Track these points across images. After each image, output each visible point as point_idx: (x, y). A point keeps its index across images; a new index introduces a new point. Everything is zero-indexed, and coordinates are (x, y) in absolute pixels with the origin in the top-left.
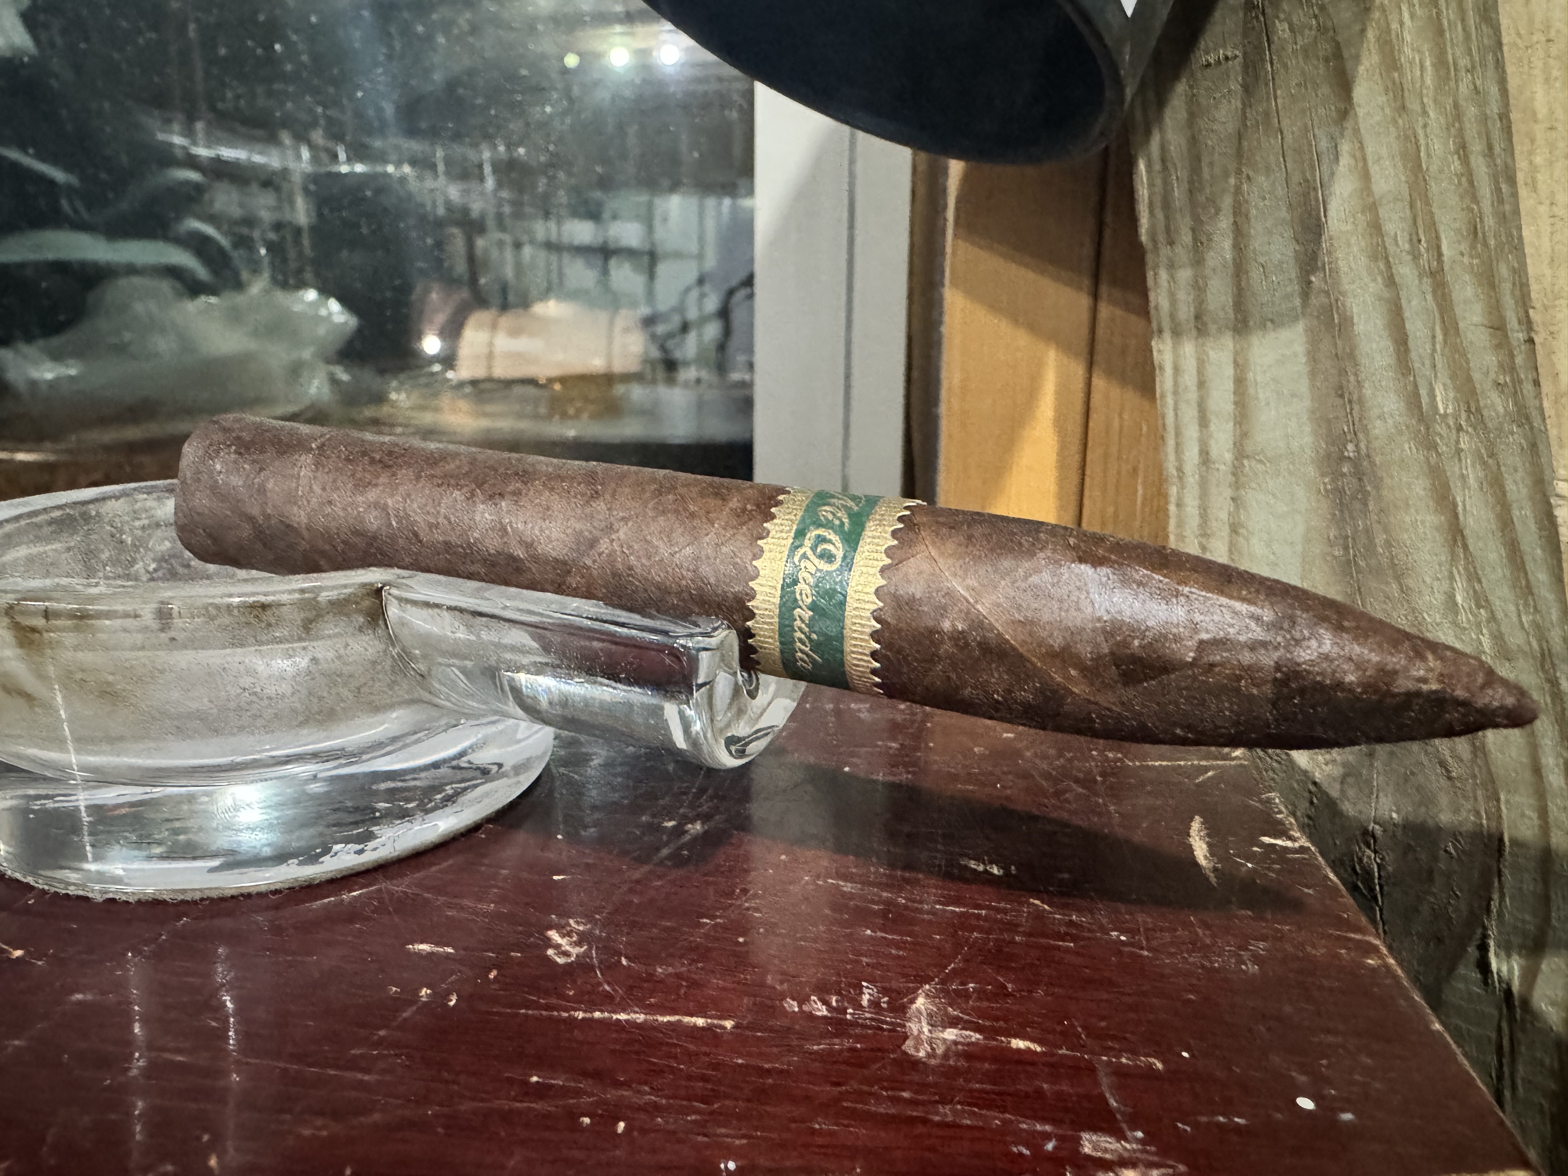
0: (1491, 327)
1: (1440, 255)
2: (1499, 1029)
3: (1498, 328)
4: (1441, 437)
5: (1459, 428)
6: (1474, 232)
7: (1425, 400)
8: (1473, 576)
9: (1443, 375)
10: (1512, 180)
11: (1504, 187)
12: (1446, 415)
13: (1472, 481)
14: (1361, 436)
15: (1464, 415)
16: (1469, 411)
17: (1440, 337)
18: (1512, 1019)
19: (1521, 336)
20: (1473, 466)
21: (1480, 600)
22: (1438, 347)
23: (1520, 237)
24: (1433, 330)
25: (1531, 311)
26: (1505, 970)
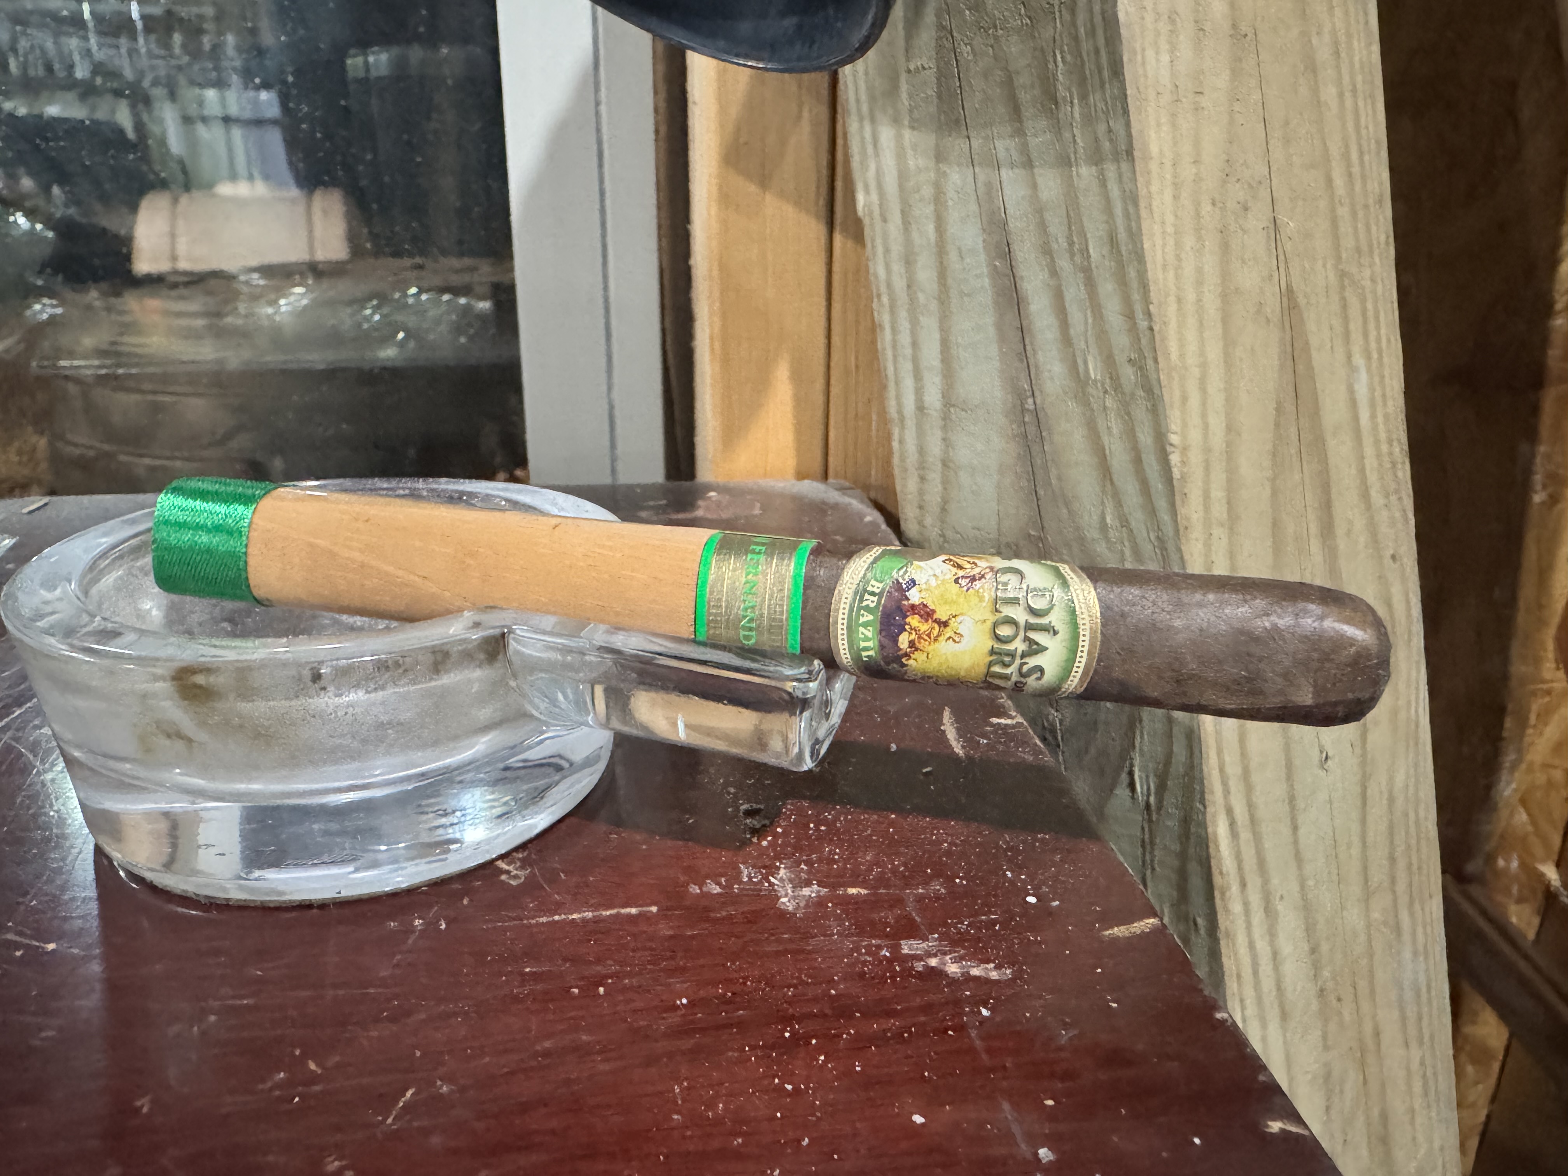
0: (1125, 316)
1: (1089, 257)
2: (1143, 829)
3: (1130, 315)
4: (1093, 397)
5: (1106, 392)
6: (1112, 240)
7: (1081, 368)
8: (1119, 504)
9: (1093, 350)
10: (1136, 204)
11: (1131, 210)
12: (1095, 381)
13: (1115, 431)
14: (1037, 393)
15: (1108, 381)
16: (1111, 378)
17: (1090, 321)
18: (1150, 821)
19: (1146, 323)
20: (1116, 420)
21: (1124, 522)
22: (1089, 328)
23: (1142, 248)
24: (1086, 316)
25: (1151, 307)
26: (1145, 787)
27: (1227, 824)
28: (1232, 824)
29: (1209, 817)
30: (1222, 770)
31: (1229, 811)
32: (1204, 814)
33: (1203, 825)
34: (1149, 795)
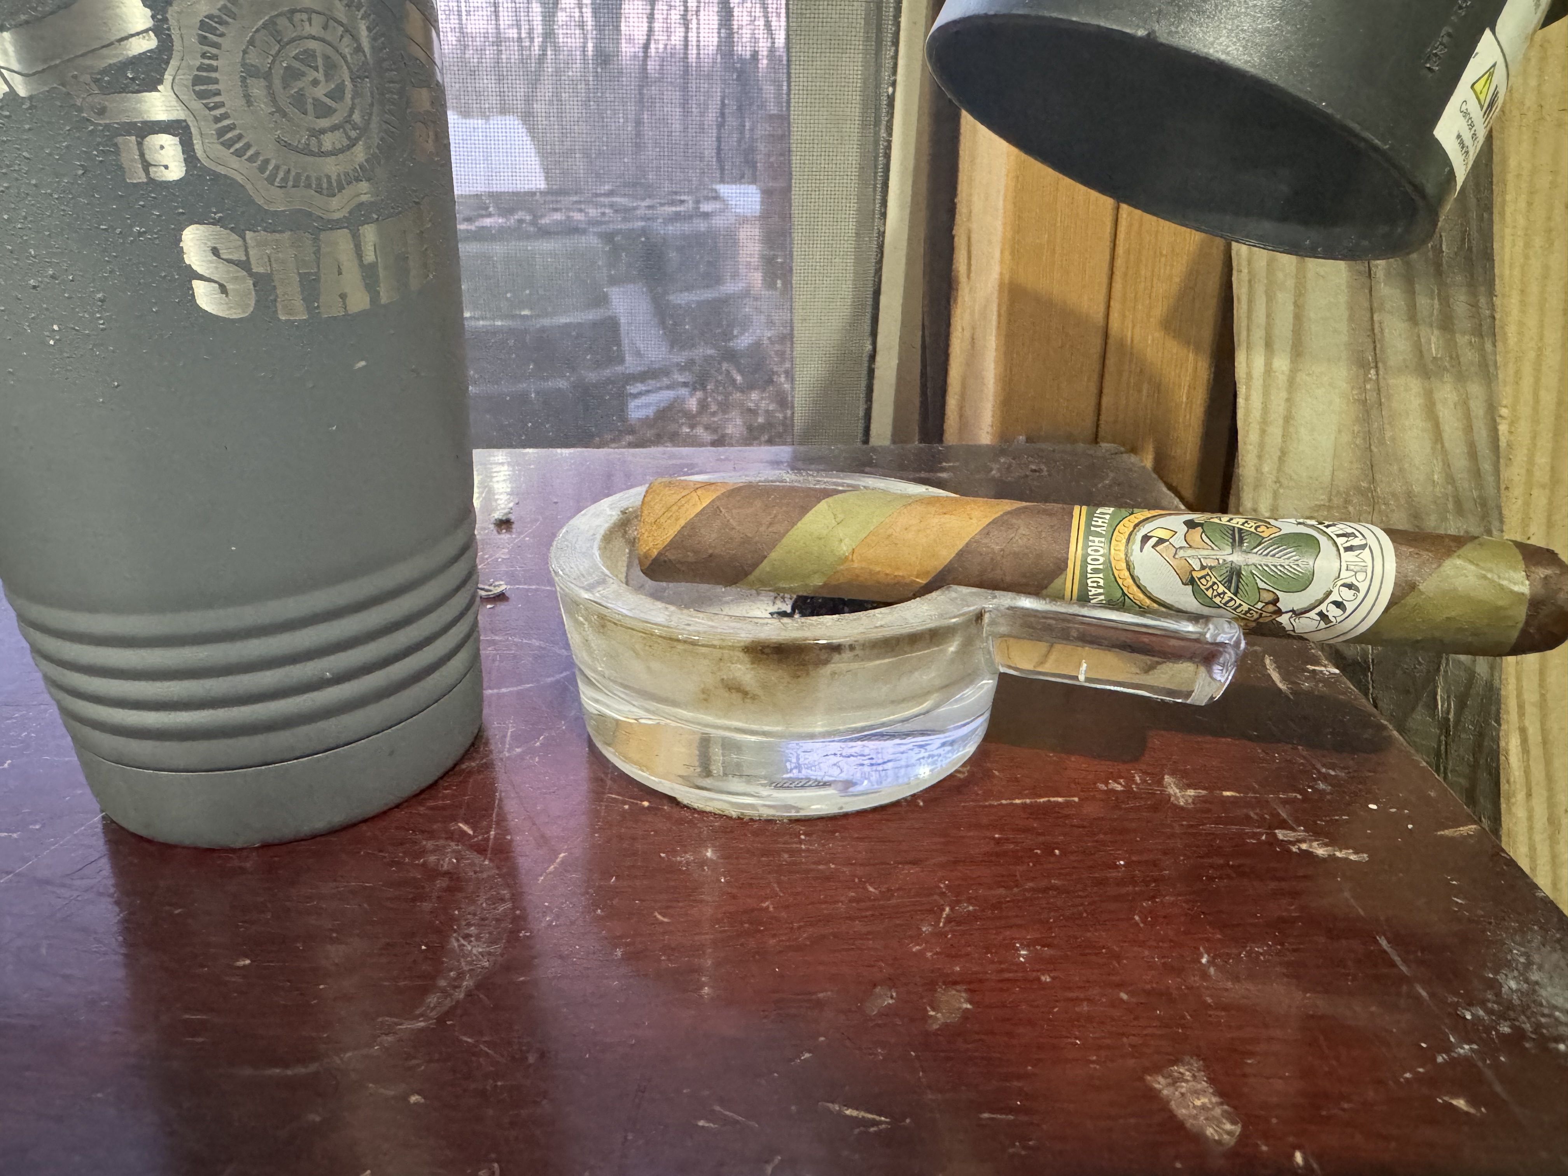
0: (1470, 305)
3: (1474, 305)
6: (1465, 239)
7: (1424, 346)
8: (1447, 465)
12: (1436, 358)
13: (1449, 400)
14: (1380, 366)
15: (1447, 357)
16: (1451, 357)
17: (1437, 307)
18: (1447, 735)
19: (1488, 312)
20: (1452, 394)
21: (1449, 479)
22: (1435, 312)
23: (1492, 248)
24: (1433, 302)
25: (1495, 300)
26: (1446, 705)
27: (1519, 741)
28: (1524, 741)
29: (1502, 733)
30: (1519, 695)
31: (1523, 731)
32: (1498, 731)
33: (1496, 740)
34: (1448, 713)
